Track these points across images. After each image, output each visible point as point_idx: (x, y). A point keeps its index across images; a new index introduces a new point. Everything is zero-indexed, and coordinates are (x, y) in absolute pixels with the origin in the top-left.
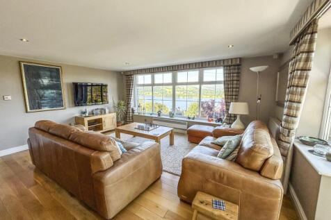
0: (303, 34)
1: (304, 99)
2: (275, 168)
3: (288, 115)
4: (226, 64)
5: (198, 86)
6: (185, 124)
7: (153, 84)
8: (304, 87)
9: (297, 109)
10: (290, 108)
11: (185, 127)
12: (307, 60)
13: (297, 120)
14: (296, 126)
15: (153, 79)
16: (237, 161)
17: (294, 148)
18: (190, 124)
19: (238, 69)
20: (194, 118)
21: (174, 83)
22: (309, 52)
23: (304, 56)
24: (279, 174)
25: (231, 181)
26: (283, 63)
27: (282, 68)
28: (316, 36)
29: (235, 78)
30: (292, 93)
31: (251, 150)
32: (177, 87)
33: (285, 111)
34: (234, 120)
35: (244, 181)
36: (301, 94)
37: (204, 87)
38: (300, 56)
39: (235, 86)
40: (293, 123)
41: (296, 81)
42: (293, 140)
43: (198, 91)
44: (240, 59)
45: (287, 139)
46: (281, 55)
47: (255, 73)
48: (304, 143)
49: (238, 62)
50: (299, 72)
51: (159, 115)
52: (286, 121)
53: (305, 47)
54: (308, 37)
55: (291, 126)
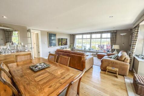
0: (136, 27)
1: (136, 44)
2: (128, 60)
3: (132, 48)
4: (111, 32)
5: (100, 40)
6: (95, 53)
7: (82, 39)
8: (136, 41)
9: (135, 46)
10: (133, 46)
11: (95, 54)
12: (137, 34)
13: (135, 50)
14: (134, 51)
15: (83, 36)
16: (117, 59)
17: (134, 57)
18: (97, 53)
19: (116, 34)
20: (98, 51)
21: (91, 38)
22: (138, 32)
23: (136, 33)
24: (129, 61)
25: (116, 63)
26: (132, 32)
27: (132, 34)
28: (139, 28)
29: (115, 37)
30: (133, 42)
31: (121, 56)
32: (92, 40)
33: (132, 47)
34: (114, 51)
35: (120, 63)
36: (136, 42)
37: (102, 39)
38: (135, 33)
39: (114, 40)
40: (134, 50)
41: (134, 39)
42: (134, 55)
43: (100, 41)
44: (117, 30)
45: (132, 55)
46: (131, 30)
47: (122, 35)
48: (137, 56)
49: (116, 32)
50: (135, 37)
51: (85, 49)
52: (132, 50)
53: (136, 30)
54: (137, 28)
55: (133, 51)
